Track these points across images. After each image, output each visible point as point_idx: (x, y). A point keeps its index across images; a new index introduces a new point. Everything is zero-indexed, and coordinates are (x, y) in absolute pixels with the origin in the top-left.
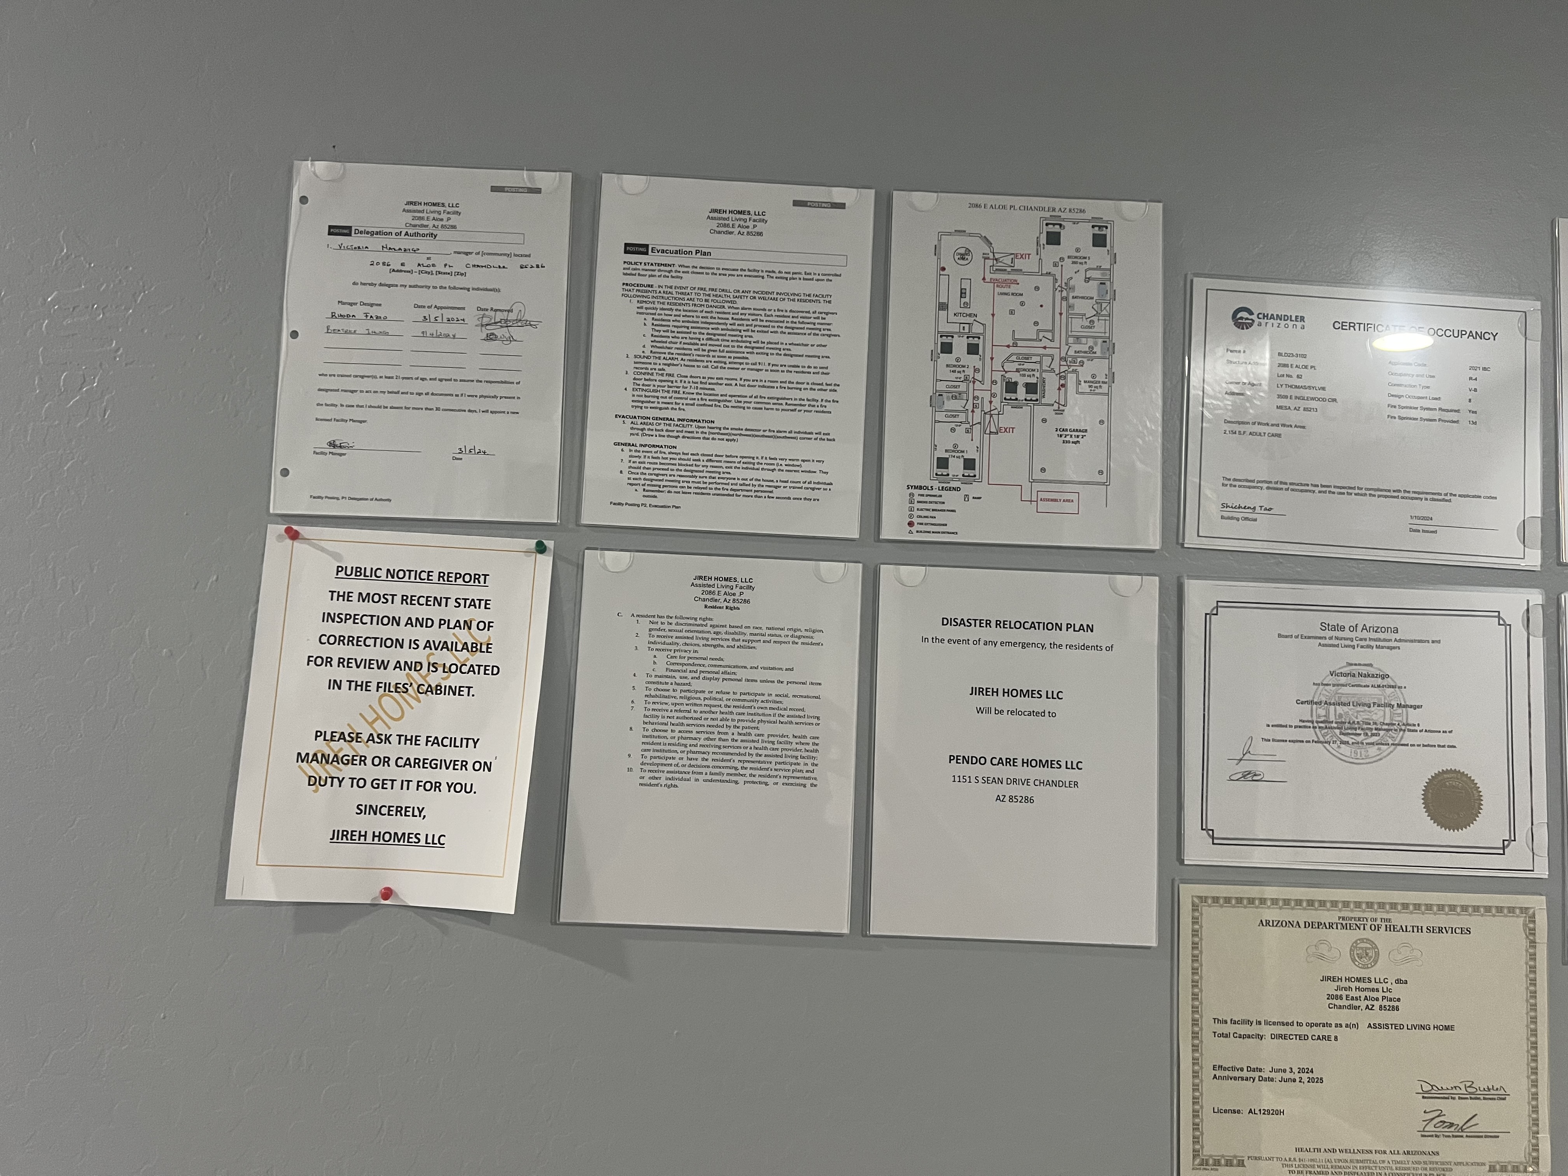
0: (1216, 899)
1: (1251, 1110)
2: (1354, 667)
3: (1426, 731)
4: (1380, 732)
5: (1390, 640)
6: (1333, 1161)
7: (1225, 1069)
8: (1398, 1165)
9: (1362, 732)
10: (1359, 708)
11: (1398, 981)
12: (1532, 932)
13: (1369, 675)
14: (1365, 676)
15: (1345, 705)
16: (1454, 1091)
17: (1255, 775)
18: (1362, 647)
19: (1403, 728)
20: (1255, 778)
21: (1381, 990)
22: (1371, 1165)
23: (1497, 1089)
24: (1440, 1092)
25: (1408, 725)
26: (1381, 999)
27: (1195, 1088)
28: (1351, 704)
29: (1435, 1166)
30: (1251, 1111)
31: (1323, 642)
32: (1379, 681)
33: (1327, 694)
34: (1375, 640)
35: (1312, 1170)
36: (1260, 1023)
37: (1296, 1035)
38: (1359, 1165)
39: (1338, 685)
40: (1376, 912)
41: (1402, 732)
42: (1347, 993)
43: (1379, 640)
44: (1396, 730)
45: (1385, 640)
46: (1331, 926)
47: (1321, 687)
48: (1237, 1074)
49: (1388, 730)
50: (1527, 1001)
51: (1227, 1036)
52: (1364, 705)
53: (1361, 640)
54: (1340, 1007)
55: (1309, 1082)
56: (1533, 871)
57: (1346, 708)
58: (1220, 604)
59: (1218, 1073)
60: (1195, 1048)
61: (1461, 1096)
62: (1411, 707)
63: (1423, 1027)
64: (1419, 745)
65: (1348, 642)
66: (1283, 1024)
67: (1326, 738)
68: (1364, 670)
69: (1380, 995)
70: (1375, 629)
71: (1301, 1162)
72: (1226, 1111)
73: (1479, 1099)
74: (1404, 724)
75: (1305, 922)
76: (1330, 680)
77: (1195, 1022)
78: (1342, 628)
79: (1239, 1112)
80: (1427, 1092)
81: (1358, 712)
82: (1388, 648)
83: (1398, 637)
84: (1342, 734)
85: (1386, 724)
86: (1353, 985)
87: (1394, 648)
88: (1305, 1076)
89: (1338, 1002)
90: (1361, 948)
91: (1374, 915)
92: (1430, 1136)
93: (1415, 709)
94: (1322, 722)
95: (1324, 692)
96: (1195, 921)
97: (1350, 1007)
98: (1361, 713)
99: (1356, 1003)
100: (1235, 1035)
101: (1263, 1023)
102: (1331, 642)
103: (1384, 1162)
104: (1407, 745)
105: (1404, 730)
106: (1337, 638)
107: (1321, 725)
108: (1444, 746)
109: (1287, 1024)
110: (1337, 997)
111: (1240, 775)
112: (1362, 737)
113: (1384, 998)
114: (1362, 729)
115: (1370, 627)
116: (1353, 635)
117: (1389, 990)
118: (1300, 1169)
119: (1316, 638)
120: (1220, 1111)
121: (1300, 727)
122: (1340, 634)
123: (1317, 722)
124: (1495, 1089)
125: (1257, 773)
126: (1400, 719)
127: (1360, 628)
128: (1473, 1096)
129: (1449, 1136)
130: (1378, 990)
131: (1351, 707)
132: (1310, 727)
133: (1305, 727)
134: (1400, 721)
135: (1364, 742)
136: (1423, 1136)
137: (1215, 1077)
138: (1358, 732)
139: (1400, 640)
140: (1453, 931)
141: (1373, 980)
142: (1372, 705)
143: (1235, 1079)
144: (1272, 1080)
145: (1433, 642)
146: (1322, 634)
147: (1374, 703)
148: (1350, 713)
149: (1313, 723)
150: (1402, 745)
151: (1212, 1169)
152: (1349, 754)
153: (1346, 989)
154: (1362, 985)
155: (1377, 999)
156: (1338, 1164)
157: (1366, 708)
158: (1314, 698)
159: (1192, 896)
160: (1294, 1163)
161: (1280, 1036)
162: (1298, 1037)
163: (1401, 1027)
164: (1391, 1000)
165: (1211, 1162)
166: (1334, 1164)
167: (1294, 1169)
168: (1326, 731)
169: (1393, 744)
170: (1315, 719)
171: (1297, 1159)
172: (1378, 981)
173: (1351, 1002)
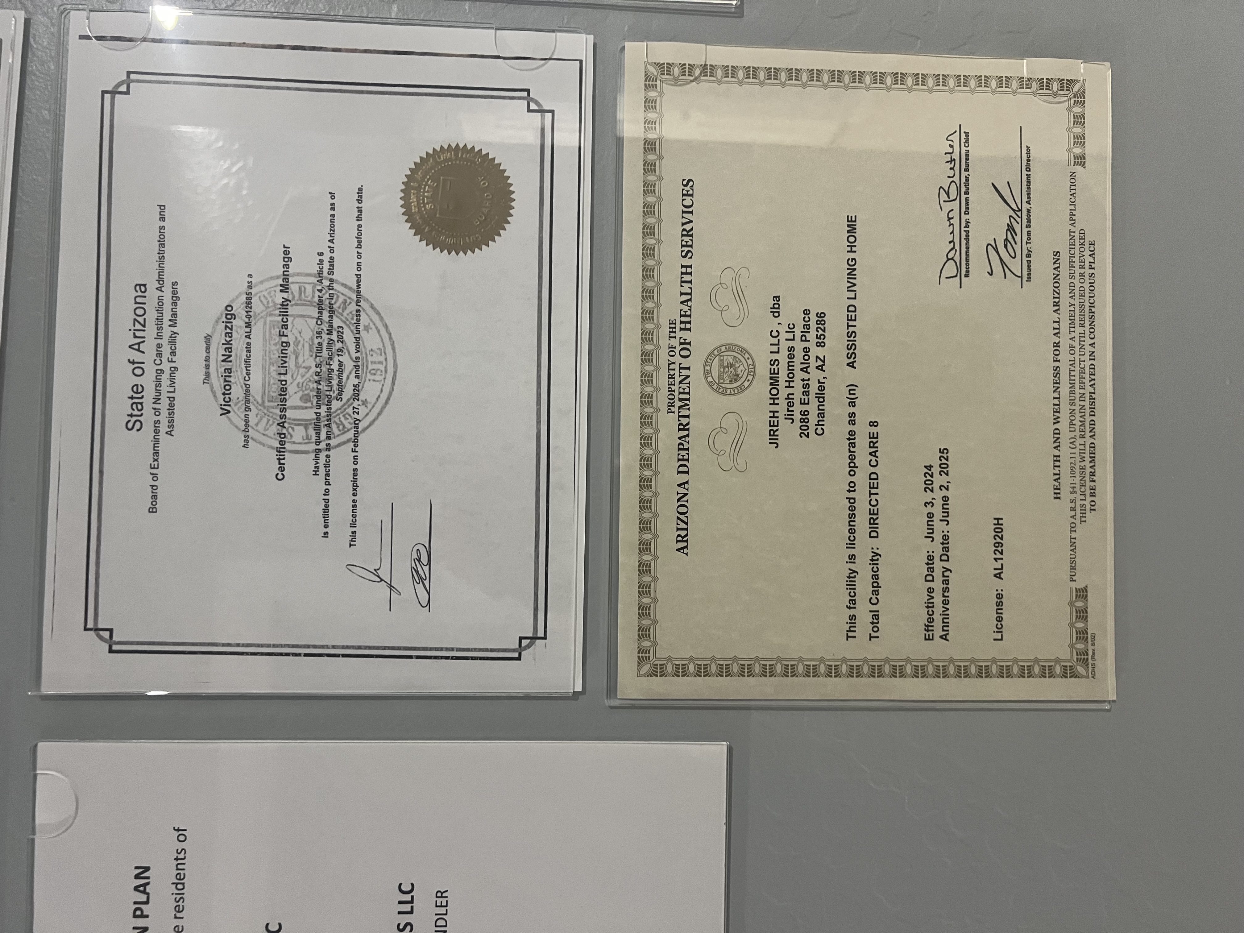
0: (643, 633)
1: (995, 576)
2: (212, 369)
3: (331, 241)
4: (335, 325)
5: (160, 299)
6: (1073, 434)
7: (931, 620)
8: (1077, 322)
9: (336, 358)
10: (291, 363)
11: (775, 311)
12: (687, 69)
13: (228, 343)
14: (229, 350)
15: (284, 390)
16: (955, 221)
17: (419, 561)
18: (173, 353)
19: (326, 283)
20: (424, 560)
21: (790, 344)
22: (1078, 369)
23: (951, 146)
24: (957, 247)
25: (320, 274)
26: (806, 344)
27: (962, 672)
28: (283, 378)
29: (1076, 259)
30: (998, 576)
31: (164, 428)
32: (239, 323)
33: (265, 420)
34: (160, 328)
35: (1088, 470)
36: (852, 557)
37: (870, 494)
38: (1078, 390)
39: (247, 401)
40: (658, 347)
41: (335, 286)
42: (797, 402)
43: (159, 322)
44: (331, 296)
45: (160, 309)
46: (684, 427)
47: (251, 433)
48: (938, 600)
49: (332, 312)
50: (804, 86)
51: (876, 616)
52: (283, 355)
53: (159, 355)
54: (821, 415)
55: (947, 474)
56: (581, 61)
57: (291, 389)
58: (90, 625)
59: (938, 631)
60: (898, 672)
61: (963, 209)
62: (286, 266)
63: (852, 273)
64: (359, 255)
65: (165, 379)
66: (852, 516)
67: (348, 426)
68: (216, 351)
69: (799, 346)
70: (138, 326)
71: (1077, 490)
72: (999, 619)
73: (967, 179)
74: (320, 281)
75: (679, 472)
76: (237, 416)
77: (855, 672)
78: (137, 390)
79: (999, 596)
80: (959, 269)
81: (297, 366)
82: (175, 304)
83: (152, 285)
84: (339, 398)
85: (320, 313)
86: (784, 392)
87: (174, 293)
88: (939, 480)
89: (813, 419)
90: (720, 377)
91: (664, 352)
92: (1029, 266)
93: (290, 259)
94: (318, 434)
95: (261, 427)
96: (681, 671)
97: (820, 397)
98: (300, 360)
99: (814, 388)
100: (874, 601)
101: (852, 552)
102: (165, 413)
103: (1072, 347)
104: (358, 276)
105: (331, 280)
106: (157, 400)
107: (323, 436)
108: (360, 211)
109: (852, 509)
110: (804, 420)
111: (420, 587)
112: (345, 359)
113: (804, 339)
114: (330, 358)
115: (135, 337)
116: (150, 370)
117: (791, 329)
118: (1088, 492)
119: (156, 441)
120: (999, 630)
121: (327, 475)
122: (149, 394)
123: (318, 442)
124: (951, 150)
125: (415, 556)
126: (309, 288)
127: (137, 356)
128: (963, 189)
129: (1029, 233)
130: (791, 349)
131: (288, 377)
132: (328, 456)
133: (327, 465)
134: (314, 287)
135: (354, 355)
136: (1029, 279)
137: (944, 637)
138: (335, 366)
139: (160, 280)
140: (688, 210)
141: (775, 357)
142: (284, 339)
143: (946, 602)
144: (946, 538)
145: (162, 219)
146: (149, 428)
147: (281, 335)
148: (299, 380)
149: (320, 450)
150: (359, 286)
151: (1093, 645)
152: (378, 386)
153: (790, 405)
154: (783, 376)
155: (806, 350)
156: (1077, 427)
157: (290, 349)
158: (272, 448)
159: (639, 675)
160: (1078, 503)
161: (873, 523)
162: (873, 491)
163: (852, 309)
164: (807, 326)
165: (1080, 646)
166: (1078, 433)
167: (1087, 503)
168: (334, 426)
169: (358, 302)
170: (313, 447)
171: (1072, 496)
172: (775, 348)
173: (812, 396)
